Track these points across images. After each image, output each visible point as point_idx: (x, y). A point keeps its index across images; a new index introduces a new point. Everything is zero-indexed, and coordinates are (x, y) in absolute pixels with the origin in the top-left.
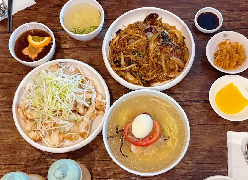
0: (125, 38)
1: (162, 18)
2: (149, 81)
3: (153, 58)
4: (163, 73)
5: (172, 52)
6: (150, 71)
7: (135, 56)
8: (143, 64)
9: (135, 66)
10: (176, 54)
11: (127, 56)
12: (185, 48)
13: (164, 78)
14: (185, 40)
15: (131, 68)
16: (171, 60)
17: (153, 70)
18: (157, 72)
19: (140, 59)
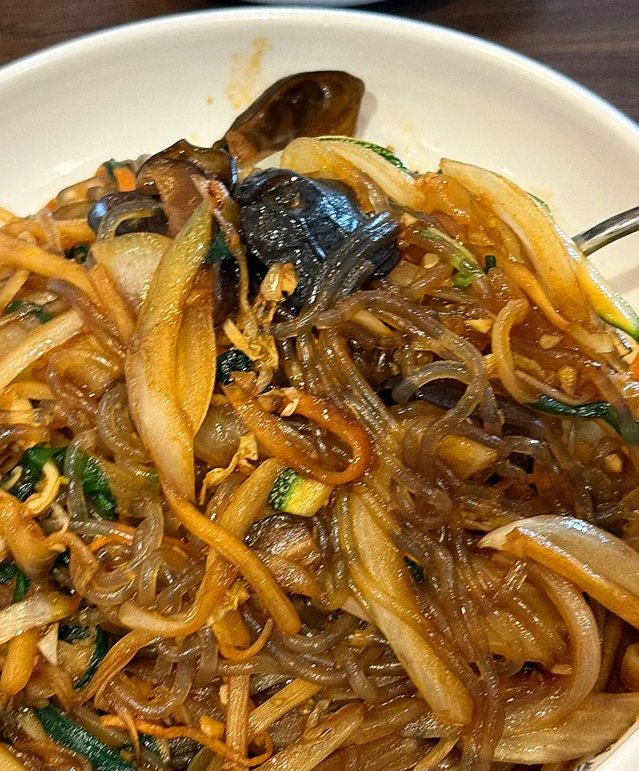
6: (233, 696)
7: (36, 504)
8: (132, 616)
9: (38, 633)
16: (491, 551)
17: (282, 685)
18: (331, 703)
19: (95, 546)
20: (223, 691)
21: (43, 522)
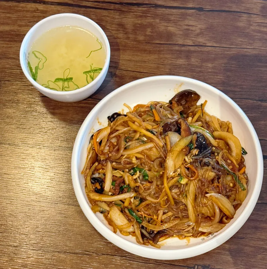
0: (122, 133)
1: (206, 101)
2: (155, 232)
3: (171, 188)
4: (187, 220)
5: (213, 181)
6: (161, 212)
7: (135, 177)
8: (148, 198)
9: (131, 198)
10: (220, 185)
11: (118, 174)
12: (242, 176)
13: (188, 232)
14: (245, 157)
15: (124, 200)
16: (207, 197)
17: (168, 212)
18: (175, 217)
19: (144, 186)
20: (159, 212)
21: (135, 180)
